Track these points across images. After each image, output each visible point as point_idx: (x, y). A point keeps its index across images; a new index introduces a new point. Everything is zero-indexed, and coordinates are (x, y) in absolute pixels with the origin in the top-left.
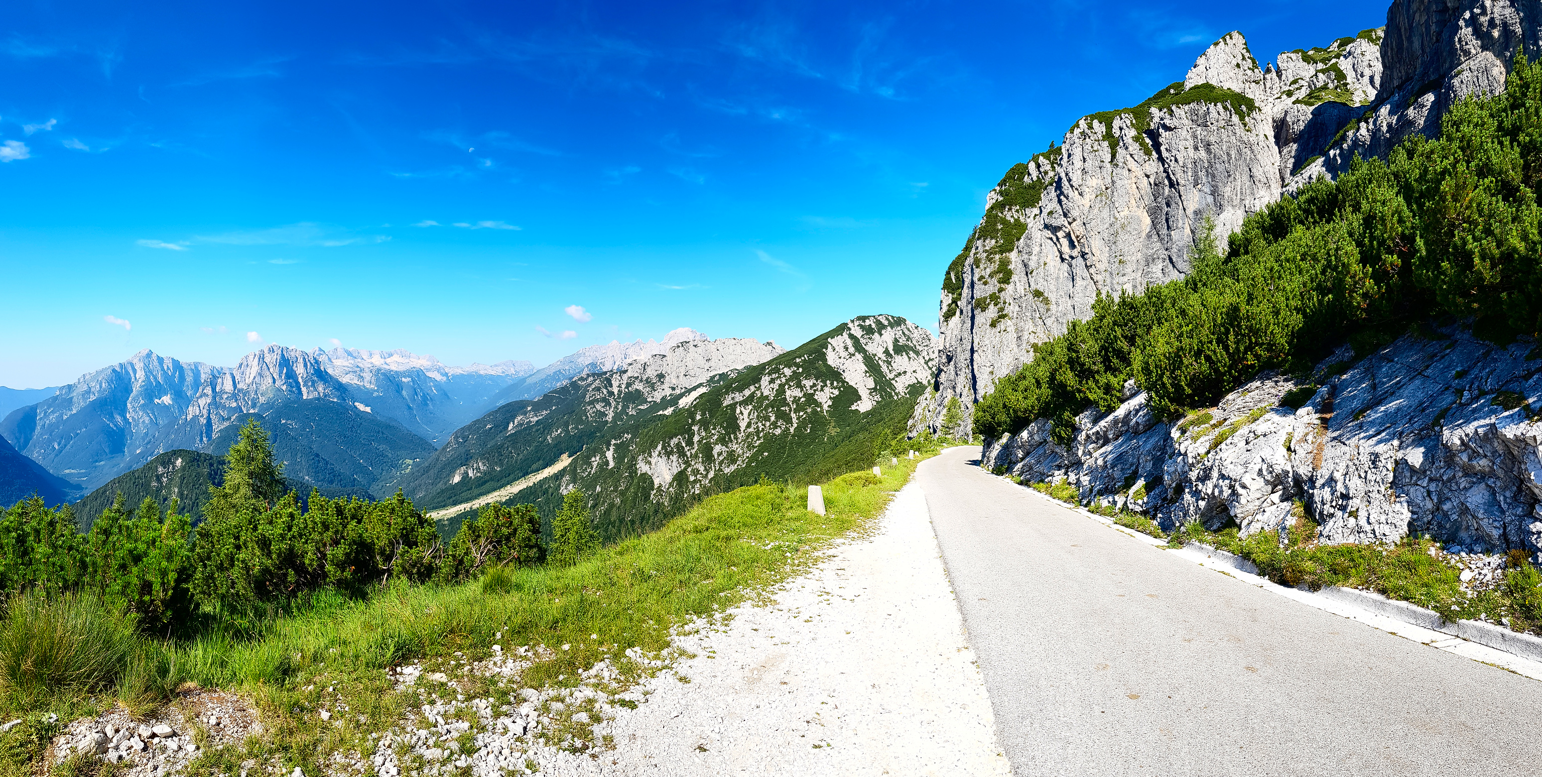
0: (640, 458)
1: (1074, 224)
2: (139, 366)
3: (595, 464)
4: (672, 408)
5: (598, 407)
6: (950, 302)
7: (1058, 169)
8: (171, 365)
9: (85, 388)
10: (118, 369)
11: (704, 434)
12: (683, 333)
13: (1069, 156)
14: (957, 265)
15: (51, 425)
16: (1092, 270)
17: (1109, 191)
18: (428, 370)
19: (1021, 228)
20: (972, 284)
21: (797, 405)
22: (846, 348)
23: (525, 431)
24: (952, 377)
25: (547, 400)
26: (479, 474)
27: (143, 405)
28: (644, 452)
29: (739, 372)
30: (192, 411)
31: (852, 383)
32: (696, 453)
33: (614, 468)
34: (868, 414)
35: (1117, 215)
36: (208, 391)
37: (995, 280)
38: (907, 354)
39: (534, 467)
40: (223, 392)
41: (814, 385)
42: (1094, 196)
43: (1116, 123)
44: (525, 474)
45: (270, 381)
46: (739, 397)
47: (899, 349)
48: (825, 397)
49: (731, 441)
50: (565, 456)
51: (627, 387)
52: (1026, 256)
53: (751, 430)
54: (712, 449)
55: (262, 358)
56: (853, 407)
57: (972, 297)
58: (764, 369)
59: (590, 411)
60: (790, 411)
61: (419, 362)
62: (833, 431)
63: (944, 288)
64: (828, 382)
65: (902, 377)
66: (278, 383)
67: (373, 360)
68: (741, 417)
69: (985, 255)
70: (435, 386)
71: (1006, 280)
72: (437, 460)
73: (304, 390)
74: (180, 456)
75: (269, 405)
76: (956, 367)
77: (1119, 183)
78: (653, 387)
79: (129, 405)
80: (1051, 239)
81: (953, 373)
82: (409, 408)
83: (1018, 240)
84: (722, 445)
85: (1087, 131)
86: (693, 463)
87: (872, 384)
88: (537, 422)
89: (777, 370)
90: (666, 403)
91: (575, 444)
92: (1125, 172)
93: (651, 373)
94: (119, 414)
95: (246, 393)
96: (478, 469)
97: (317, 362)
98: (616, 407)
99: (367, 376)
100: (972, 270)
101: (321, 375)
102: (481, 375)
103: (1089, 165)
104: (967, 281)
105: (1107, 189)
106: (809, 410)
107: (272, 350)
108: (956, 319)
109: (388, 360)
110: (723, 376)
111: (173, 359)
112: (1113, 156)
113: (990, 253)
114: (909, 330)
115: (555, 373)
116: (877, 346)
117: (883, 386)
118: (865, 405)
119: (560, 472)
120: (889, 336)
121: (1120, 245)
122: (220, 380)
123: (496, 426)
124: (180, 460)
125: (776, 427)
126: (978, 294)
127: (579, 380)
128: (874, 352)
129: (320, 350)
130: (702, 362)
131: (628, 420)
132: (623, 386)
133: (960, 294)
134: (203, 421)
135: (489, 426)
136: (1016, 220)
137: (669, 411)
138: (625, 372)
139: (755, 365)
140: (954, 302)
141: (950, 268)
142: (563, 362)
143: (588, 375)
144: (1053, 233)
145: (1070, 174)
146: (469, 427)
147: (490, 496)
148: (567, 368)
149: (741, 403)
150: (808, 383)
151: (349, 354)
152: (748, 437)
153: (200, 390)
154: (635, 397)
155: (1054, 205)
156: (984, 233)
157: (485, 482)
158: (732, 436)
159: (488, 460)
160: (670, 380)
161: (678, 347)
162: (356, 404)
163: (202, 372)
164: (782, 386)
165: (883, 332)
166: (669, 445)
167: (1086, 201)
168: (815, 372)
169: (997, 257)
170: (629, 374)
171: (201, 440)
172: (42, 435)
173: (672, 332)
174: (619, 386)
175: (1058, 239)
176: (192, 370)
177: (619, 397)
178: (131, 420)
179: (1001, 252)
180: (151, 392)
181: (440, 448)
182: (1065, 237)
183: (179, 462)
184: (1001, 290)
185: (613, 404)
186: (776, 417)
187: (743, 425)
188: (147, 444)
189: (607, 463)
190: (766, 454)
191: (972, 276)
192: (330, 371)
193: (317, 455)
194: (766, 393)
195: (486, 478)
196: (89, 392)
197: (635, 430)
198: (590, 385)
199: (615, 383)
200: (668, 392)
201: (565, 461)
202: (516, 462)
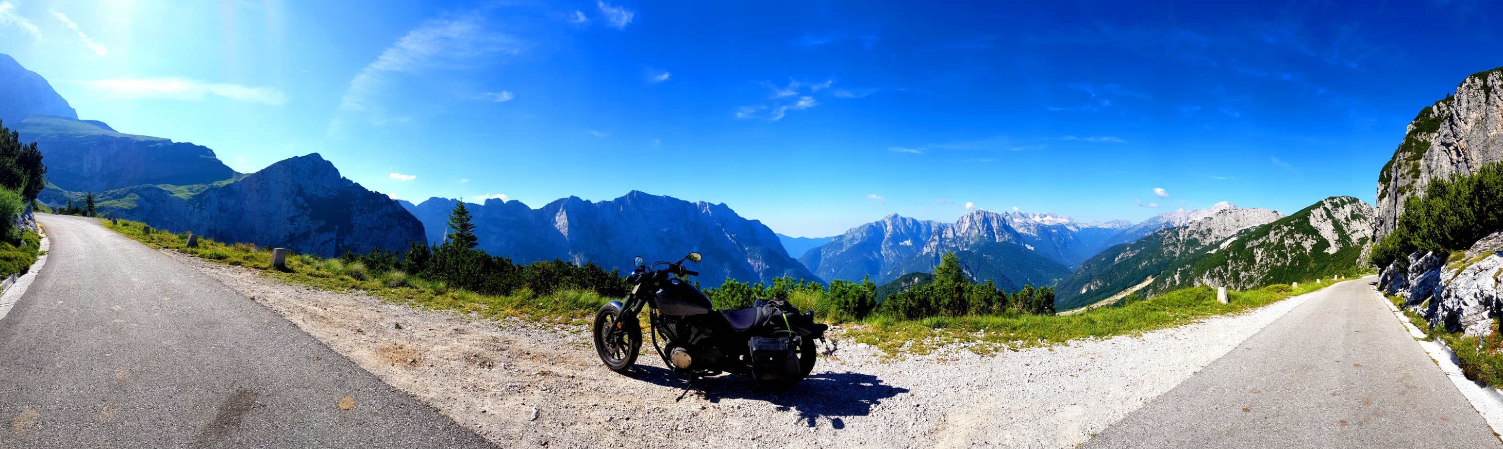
0: (1196, 279)
1: (1461, 142)
2: (889, 223)
3: (1168, 283)
4: (1216, 250)
5: (1170, 248)
6: (1383, 189)
7: (1451, 108)
8: (911, 223)
9: (851, 236)
10: (874, 225)
11: (1234, 265)
12: (1223, 205)
13: (1459, 100)
14: (1387, 167)
15: (830, 258)
16: (1471, 170)
17: (1484, 120)
18: (1068, 225)
19: (1427, 145)
20: (1396, 179)
21: (1291, 249)
22: (1322, 216)
23: (1125, 263)
24: (1383, 234)
25: (1139, 244)
26: (1097, 288)
27: (891, 246)
28: (1198, 276)
29: (1257, 228)
30: (926, 250)
31: (1325, 237)
32: (1230, 276)
33: (1179, 285)
34: (1334, 255)
35: (1489, 135)
36: (937, 237)
37: (1410, 176)
38: (1359, 220)
39: (1131, 284)
40: (946, 238)
41: (1302, 237)
42: (1474, 123)
43: (1490, 78)
44: (1125, 288)
45: (977, 231)
46: (1256, 243)
47: (1354, 217)
48: (1308, 244)
49: (1251, 269)
50: (1149, 278)
51: (1188, 237)
52: (1430, 162)
53: (1263, 263)
54: (1239, 274)
55: (972, 217)
56: (1326, 251)
57: (1396, 186)
58: (1272, 226)
59: (1166, 251)
60: (1287, 252)
61: (1063, 221)
62: (1312, 265)
63: (1379, 181)
64: (1310, 236)
65: (1356, 233)
66: (981, 233)
67: (1035, 219)
68: (1257, 255)
69: (1404, 161)
70: (1072, 235)
71: (1417, 176)
72: (1073, 279)
73: (997, 236)
74: (917, 276)
75: (976, 246)
76: (1385, 228)
77: (1490, 115)
78: (1204, 237)
79: (883, 246)
80: (1445, 151)
81: (1384, 231)
82: (1056, 248)
83: (1425, 152)
84: (1246, 272)
85: (1470, 84)
86: (1228, 282)
87: (1337, 237)
88: (1133, 257)
89: (1279, 228)
90: (1212, 246)
91: (1156, 270)
92: (1495, 108)
93: (1203, 228)
94: (876, 251)
95: (962, 239)
96: (1097, 284)
97: (1004, 220)
98: (1181, 249)
99: (1032, 228)
100: (1397, 170)
101: (1006, 227)
102: (1099, 228)
103: (1472, 104)
104: (1393, 177)
105: (1482, 119)
106: (1298, 252)
107: (978, 213)
108: (1386, 199)
109: (1044, 219)
110: (1247, 230)
111: (912, 219)
112: (1487, 98)
113: (1408, 160)
114: (1360, 205)
115: (1144, 227)
116: (1341, 215)
117: (1344, 238)
118: (1332, 250)
119: (1146, 287)
120: (1348, 209)
121: (1490, 153)
122: (944, 231)
123: (1108, 259)
124: (917, 279)
125: (1278, 261)
126: (1400, 184)
127: (1159, 232)
128: (1339, 218)
129: (1006, 213)
130: (1234, 222)
131: (1189, 256)
132: (1186, 236)
133: (1389, 184)
134: (933, 255)
135: (1103, 259)
136: (1424, 140)
137: (1214, 251)
138: (1188, 227)
139: (1266, 224)
140: (1385, 189)
141: (1384, 169)
142: (1149, 221)
143: (1165, 229)
144: (1446, 148)
145: (1459, 112)
146: (1092, 260)
147: (1104, 301)
148: (1152, 224)
149: (1257, 247)
150: (1298, 236)
151: (1022, 215)
152: (1261, 267)
153: (931, 236)
154: (1193, 243)
155: (1448, 131)
156: (1404, 148)
157: (1101, 293)
158: (1251, 266)
159: (1103, 279)
160: (1216, 232)
161: (1220, 213)
162: (1026, 245)
163: (932, 226)
164: (1282, 237)
165: (1345, 206)
166: (1214, 272)
167: (1469, 127)
168: (1302, 229)
169: (1412, 162)
170: (1190, 229)
171: (932, 267)
172: (825, 264)
173: (1216, 205)
174: (1184, 236)
175: (1450, 151)
176: (925, 225)
177: (1183, 242)
178: (884, 255)
179: (1414, 160)
180: (896, 238)
181: (1074, 272)
182: (1454, 150)
183: (916, 280)
184: (1413, 182)
185: (1180, 247)
186: (1278, 256)
187: (1258, 260)
188: (894, 269)
189: (1175, 282)
190: (1272, 277)
191: (1397, 174)
192: (1011, 225)
193: (1004, 276)
194: (1272, 241)
195: (1102, 290)
196: (853, 239)
197: (1193, 262)
198: (1165, 235)
199: (1181, 234)
200: (1214, 240)
201: (1150, 281)
202: (1120, 281)
